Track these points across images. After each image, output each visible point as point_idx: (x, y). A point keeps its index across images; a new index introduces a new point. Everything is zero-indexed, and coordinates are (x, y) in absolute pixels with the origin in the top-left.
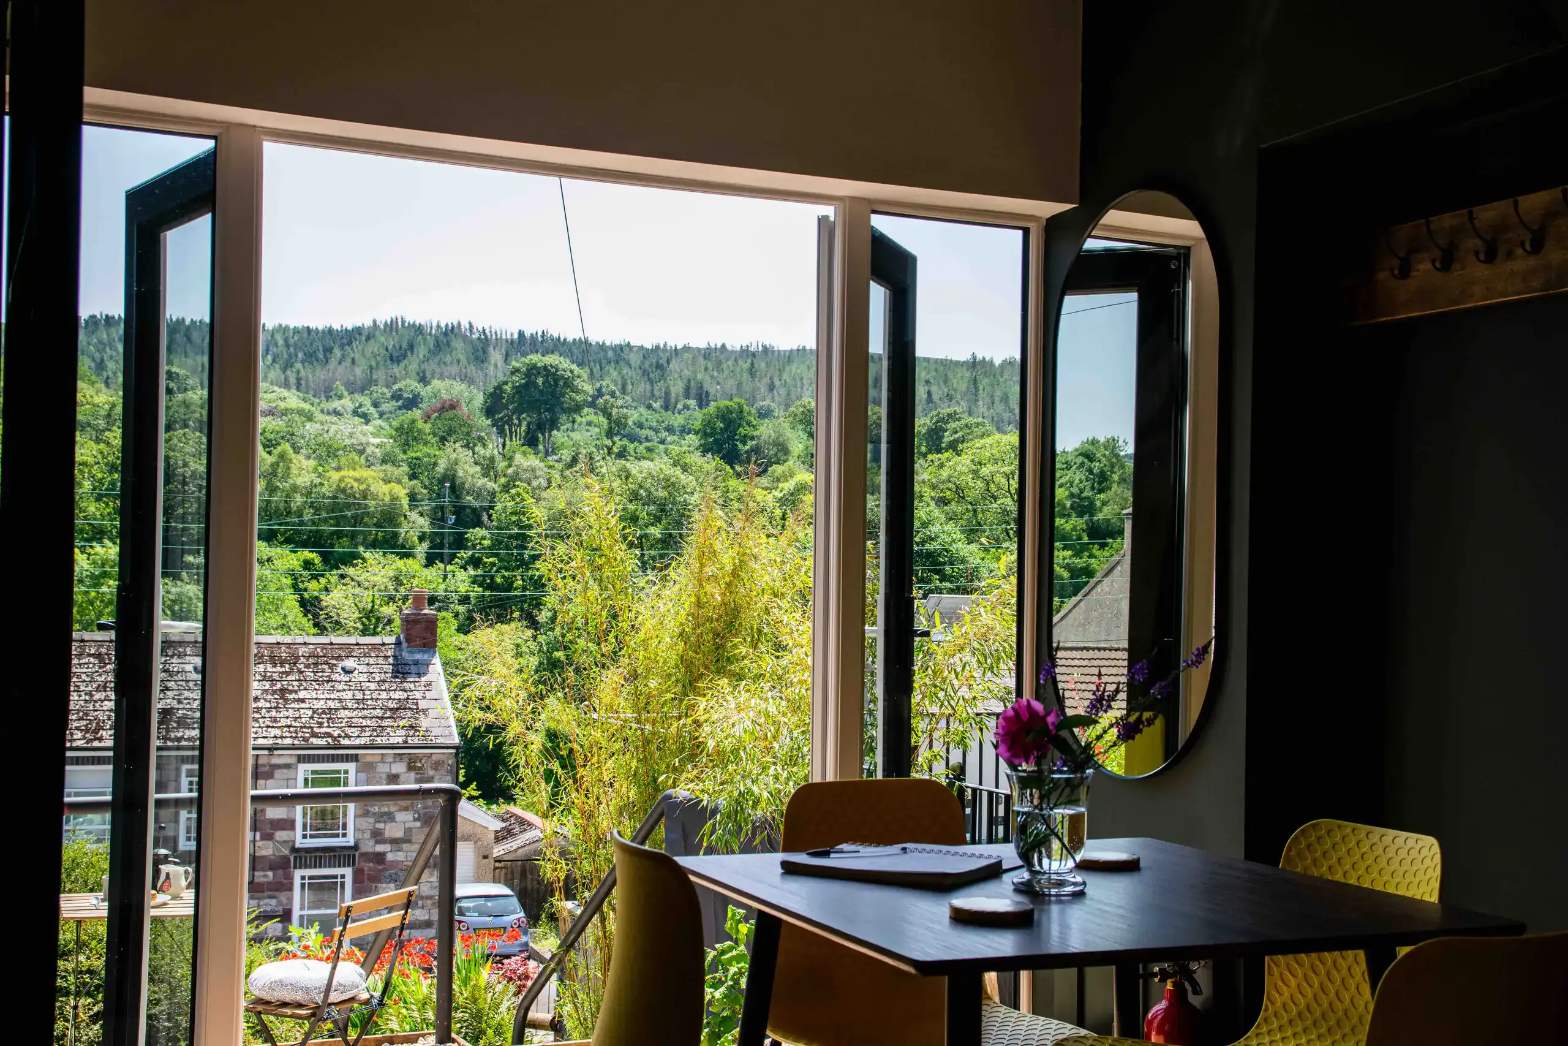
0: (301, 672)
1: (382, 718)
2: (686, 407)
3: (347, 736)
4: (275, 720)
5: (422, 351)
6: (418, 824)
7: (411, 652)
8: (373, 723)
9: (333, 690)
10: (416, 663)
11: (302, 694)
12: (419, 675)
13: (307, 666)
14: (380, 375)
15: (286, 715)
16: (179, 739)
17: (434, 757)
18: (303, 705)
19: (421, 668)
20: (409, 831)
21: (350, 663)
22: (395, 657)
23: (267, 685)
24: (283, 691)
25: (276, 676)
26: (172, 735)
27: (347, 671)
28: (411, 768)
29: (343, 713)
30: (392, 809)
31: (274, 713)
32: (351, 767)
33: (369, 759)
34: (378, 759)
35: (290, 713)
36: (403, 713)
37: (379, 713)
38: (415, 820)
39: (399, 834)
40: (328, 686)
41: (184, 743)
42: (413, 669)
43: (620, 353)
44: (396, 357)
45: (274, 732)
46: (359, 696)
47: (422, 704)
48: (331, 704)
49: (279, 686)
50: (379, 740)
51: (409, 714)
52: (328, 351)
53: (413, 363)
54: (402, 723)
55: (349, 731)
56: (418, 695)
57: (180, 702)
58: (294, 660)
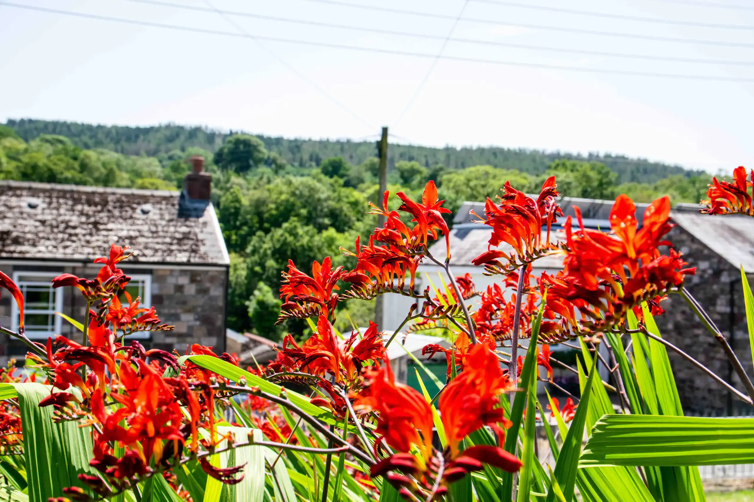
0: (109, 211)
1: (171, 244)
2: (311, 166)
3: (144, 255)
4: (88, 242)
5: (182, 138)
6: (198, 323)
7: (192, 202)
8: (164, 247)
9: (133, 224)
10: (196, 209)
11: (110, 226)
12: (198, 217)
13: (115, 208)
14: (163, 148)
15: (97, 240)
16: (12, 252)
17: (210, 274)
18: (110, 233)
19: (199, 213)
20: (191, 328)
21: (147, 207)
22: (180, 205)
23: (83, 219)
24: (96, 224)
25: (91, 213)
26: (7, 249)
27: (144, 212)
28: (193, 280)
29: (141, 240)
30: (179, 311)
31: (88, 238)
32: (147, 278)
33: (160, 273)
34: (168, 273)
35: (101, 238)
36: (186, 241)
37: (168, 240)
38: (196, 320)
39: (183, 330)
40: (130, 221)
41: (16, 255)
42: (194, 213)
43: (278, 141)
44: (171, 139)
45: (87, 250)
46: (154, 229)
47: (201, 236)
48: (133, 234)
49: (92, 220)
50: (169, 259)
51: (191, 242)
52: (137, 137)
53: (178, 142)
54: (185, 248)
55: (147, 252)
56: (197, 230)
57: (15, 226)
58: (105, 203)
